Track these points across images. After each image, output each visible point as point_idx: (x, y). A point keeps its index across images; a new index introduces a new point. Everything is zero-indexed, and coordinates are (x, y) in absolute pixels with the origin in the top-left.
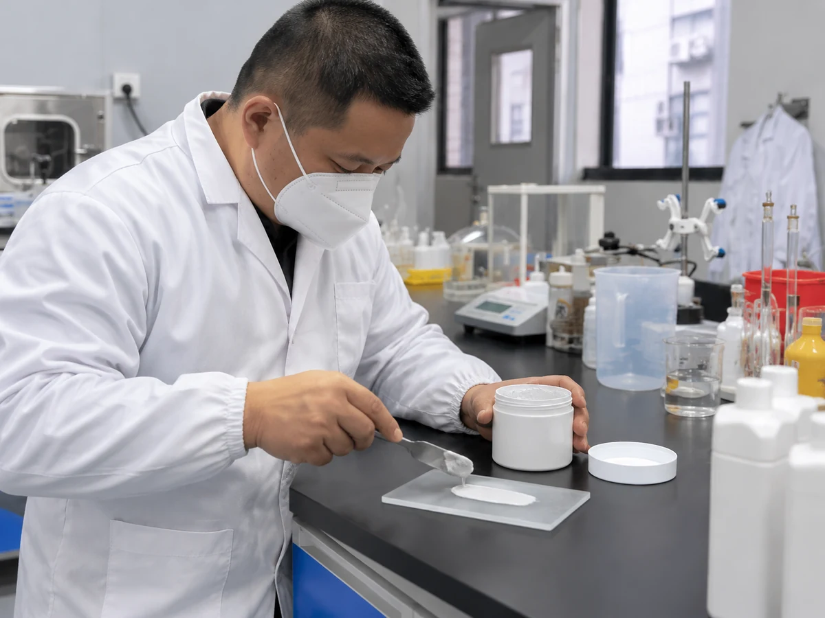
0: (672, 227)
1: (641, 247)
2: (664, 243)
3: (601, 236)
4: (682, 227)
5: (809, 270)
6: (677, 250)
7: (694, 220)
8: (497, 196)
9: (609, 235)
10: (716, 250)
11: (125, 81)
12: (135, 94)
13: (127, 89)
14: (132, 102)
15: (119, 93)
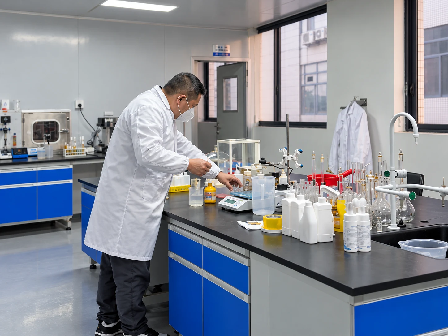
0: (284, 158)
1: (273, 164)
2: (281, 163)
3: (259, 159)
4: (288, 158)
5: (331, 174)
6: (286, 165)
7: (291, 156)
8: (221, 144)
9: (262, 159)
10: (300, 165)
11: (79, 103)
12: (82, 107)
13: (80, 105)
14: (81, 109)
15: (77, 107)
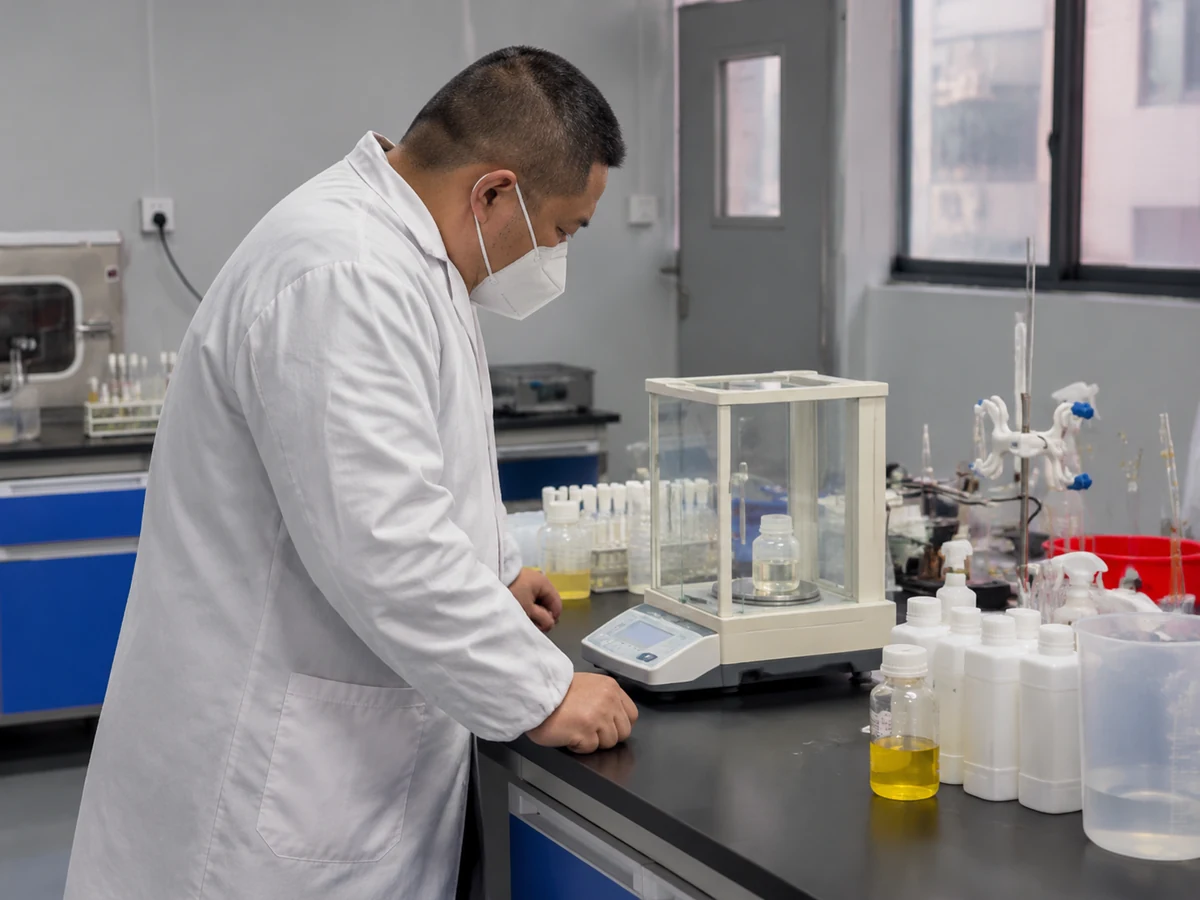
11: (157, 209)
12: (169, 226)
13: (160, 220)
14: (166, 237)
15: (149, 225)
